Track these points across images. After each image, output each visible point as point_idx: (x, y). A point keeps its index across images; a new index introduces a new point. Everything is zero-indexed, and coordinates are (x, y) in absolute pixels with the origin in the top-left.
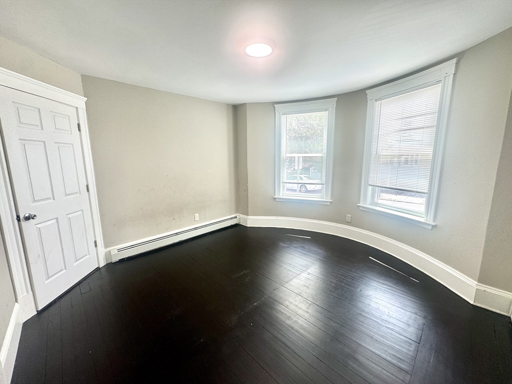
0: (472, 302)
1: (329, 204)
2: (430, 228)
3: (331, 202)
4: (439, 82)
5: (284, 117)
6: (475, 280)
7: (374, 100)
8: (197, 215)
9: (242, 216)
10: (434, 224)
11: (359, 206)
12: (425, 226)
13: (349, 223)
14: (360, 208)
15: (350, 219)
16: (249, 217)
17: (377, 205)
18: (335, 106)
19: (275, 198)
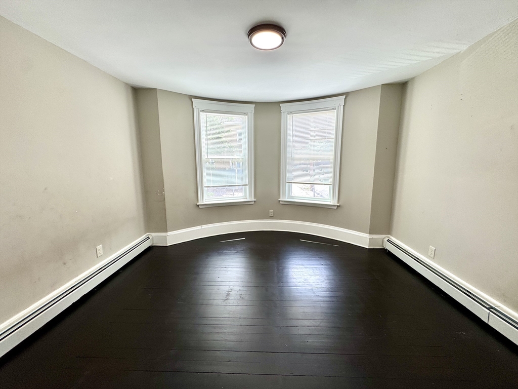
0: (368, 247)
1: (253, 203)
2: (336, 208)
3: (255, 201)
4: (334, 109)
5: (203, 115)
6: (367, 233)
7: (287, 113)
8: (99, 247)
9: (154, 234)
10: (339, 205)
11: (279, 201)
12: (331, 207)
13: (272, 217)
14: (281, 203)
15: (273, 213)
16: (169, 233)
17: (292, 197)
18: (253, 112)
19: (198, 206)
